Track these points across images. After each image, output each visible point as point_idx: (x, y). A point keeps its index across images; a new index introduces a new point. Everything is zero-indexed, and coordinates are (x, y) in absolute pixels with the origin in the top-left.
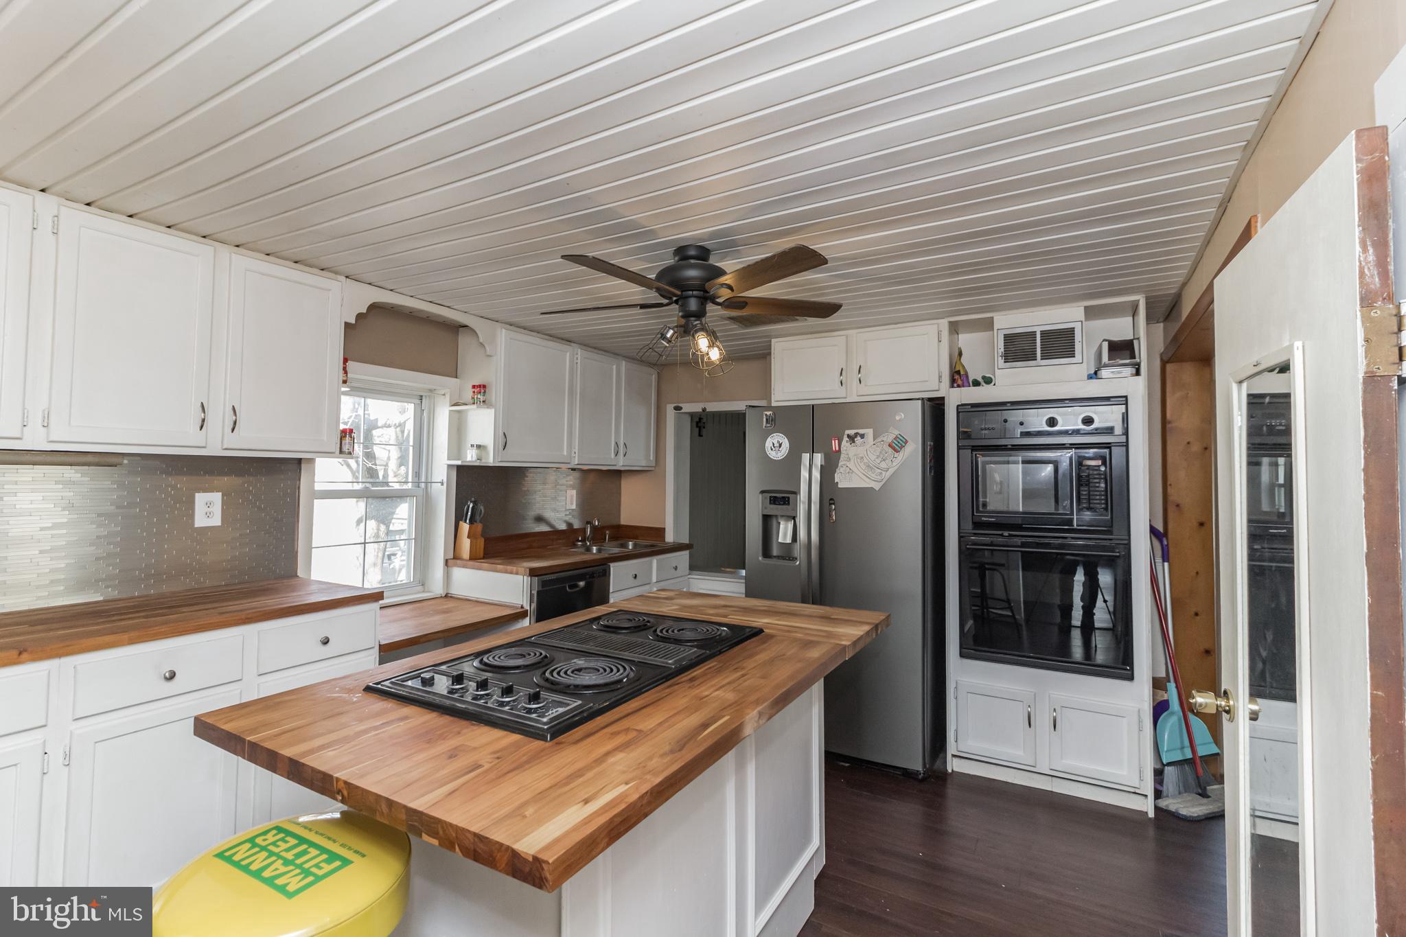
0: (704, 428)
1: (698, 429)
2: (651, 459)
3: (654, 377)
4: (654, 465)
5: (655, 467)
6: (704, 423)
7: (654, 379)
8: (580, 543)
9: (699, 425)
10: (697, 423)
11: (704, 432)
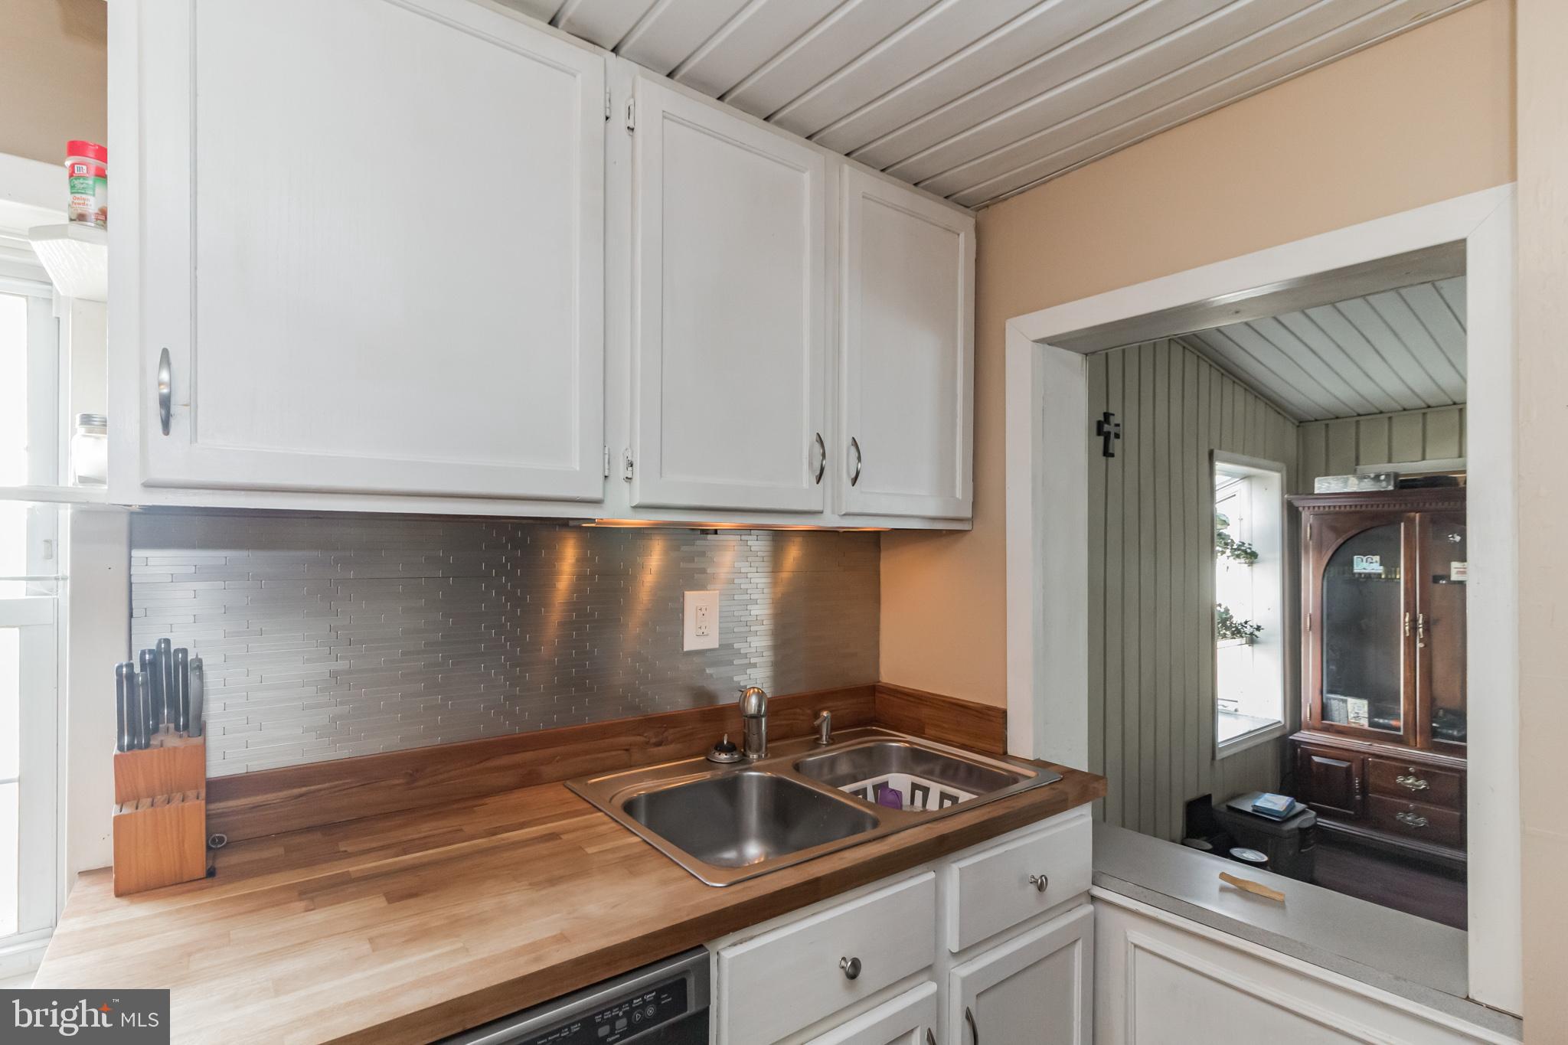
0: (1117, 436)
1: (1101, 439)
2: (959, 495)
3: (964, 243)
4: (969, 514)
5: (972, 520)
6: (1117, 425)
7: (962, 246)
8: (723, 757)
9: (1106, 428)
10: (1100, 425)
11: (1116, 445)
